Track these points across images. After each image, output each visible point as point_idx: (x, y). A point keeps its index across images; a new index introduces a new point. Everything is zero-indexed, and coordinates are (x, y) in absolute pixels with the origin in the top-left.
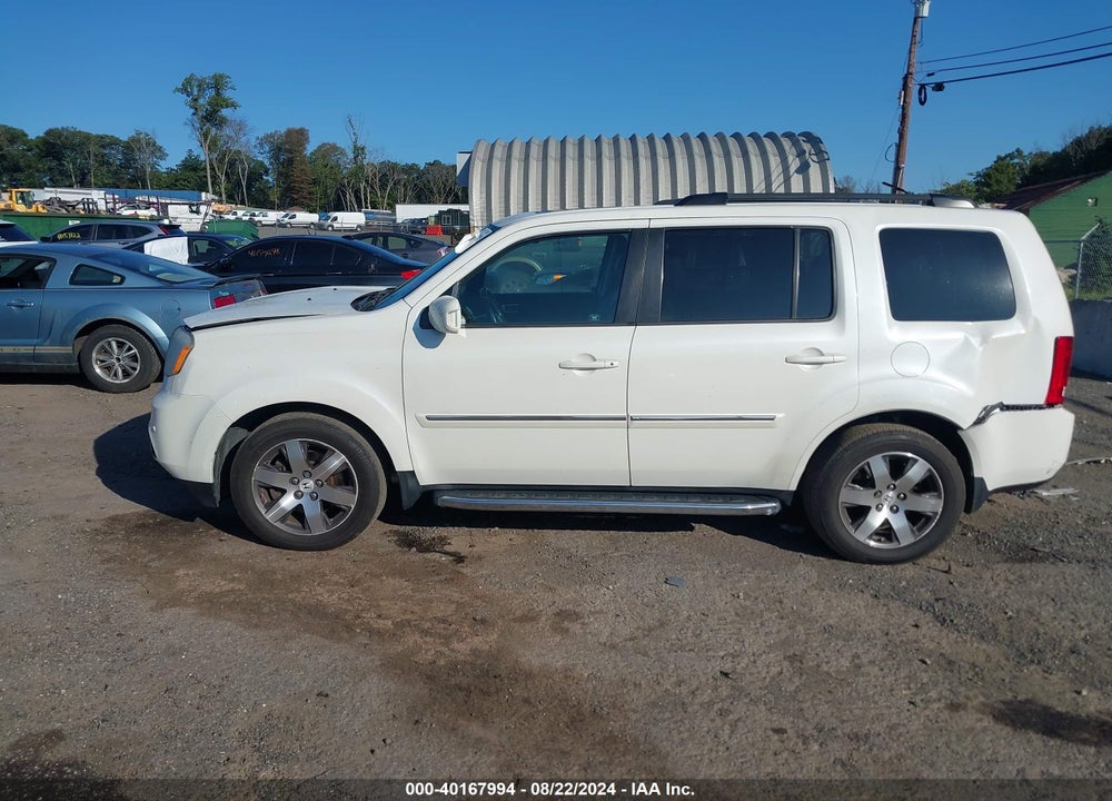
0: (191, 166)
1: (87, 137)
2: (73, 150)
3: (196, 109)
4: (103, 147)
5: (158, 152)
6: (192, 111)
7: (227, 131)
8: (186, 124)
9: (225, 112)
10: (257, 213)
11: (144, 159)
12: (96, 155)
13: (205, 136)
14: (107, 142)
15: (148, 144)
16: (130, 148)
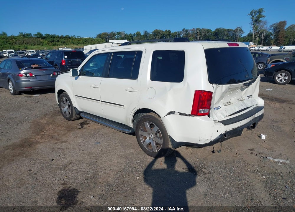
0: (250, 35)
1: (225, 30)
2: (221, 33)
3: (253, 19)
4: (228, 32)
5: (242, 31)
6: (252, 20)
7: (261, 24)
8: (250, 23)
9: (261, 19)
10: (261, 47)
11: (238, 34)
12: (226, 34)
13: (254, 26)
14: (229, 31)
15: (239, 30)
16: (234, 32)
